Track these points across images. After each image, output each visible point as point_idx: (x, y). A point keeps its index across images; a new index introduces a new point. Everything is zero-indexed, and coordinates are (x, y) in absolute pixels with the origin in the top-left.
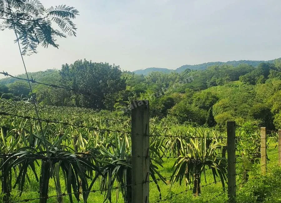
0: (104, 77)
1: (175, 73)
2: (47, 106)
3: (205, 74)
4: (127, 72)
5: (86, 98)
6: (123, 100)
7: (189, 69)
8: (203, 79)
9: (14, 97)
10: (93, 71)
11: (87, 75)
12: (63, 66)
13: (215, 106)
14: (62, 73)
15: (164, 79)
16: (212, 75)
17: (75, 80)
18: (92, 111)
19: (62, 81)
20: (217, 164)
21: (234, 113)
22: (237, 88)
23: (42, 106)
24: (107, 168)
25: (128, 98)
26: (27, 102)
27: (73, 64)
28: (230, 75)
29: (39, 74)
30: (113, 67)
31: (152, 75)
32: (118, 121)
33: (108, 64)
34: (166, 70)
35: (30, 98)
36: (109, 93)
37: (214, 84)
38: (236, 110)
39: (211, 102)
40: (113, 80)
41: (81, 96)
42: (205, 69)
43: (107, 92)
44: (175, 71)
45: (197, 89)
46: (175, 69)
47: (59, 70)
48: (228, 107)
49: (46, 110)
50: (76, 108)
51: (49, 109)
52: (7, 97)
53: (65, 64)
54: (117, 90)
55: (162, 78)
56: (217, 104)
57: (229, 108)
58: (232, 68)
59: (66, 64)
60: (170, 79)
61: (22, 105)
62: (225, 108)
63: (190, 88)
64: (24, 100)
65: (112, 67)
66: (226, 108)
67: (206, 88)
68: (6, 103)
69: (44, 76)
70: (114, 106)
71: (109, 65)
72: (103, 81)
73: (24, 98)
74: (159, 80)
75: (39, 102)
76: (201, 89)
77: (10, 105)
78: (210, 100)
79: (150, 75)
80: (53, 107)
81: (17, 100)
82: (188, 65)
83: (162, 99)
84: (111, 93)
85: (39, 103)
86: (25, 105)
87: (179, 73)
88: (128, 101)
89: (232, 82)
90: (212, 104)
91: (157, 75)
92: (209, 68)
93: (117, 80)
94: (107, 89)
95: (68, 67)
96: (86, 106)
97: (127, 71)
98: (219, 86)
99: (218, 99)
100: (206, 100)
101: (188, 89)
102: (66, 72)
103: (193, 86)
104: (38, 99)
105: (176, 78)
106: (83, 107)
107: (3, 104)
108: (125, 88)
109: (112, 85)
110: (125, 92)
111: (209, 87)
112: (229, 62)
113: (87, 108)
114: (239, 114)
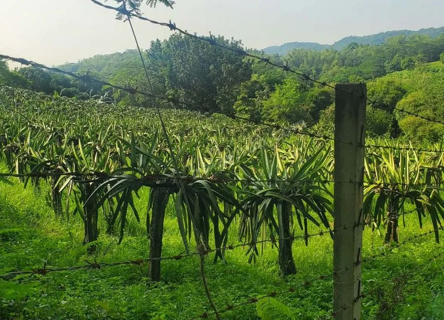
0: (216, 60)
1: (332, 50)
2: (130, 107)
3: (383, 51)
4: (251, 51)
5: (188, 94)
6: (249, 97)
7: (356, 44)
8: (379, 59)
9: (80, 95)
10: (200, 51)
11: (190, 57)
12: (153, 43)
13: (401, 104)
14: (151, 55)
15: (314, 60)
16: (394, 52)
17: (172, 66)
18: (199, 114)
19: (151, 68)
20: (428, 196)
21: (431, 115)
22: (436, 74)
23: (123, 107)
24: (248, 202)
25: (256, 93)
26: (100, 102)
27: (168, 40)
28: (424, 52)
29: (114, 57)
30: (232, 43)
31: (294, 54)
32: (242, 130)
33: (223, 37)
34: (317, 45)
35: (103, 96)
36: (225, 87)
37: (397, 68)
38: (435, 110)
39: (393, 98)
40: (232, 64)
41: (182, 92)
42: (383, 43)
43: (221, 85)
44: (332, 47)
45: (368, 76)
46: (331, 44)
47: (147, 51)
48: (423, 104)
49: (129, 113)
50: (175, 110)
51: (134, 111)
52: (69, 95)
53: (155, 40)
54: (237, 81)
55: (310, 58)
56: (403, 100)
57: (424, 106)
58: (428, 40)
59: (157, 39)
60: (324, 60)
61: (93, 105)
62: (416, 106)
63: (357, 75)
64: (95, 98)
65: (230, 42)
66: (419, 106)
67: (384, 74)
68: (68, 103)
69: (123, 60)
70: (234, 107)
71: (225, 40)
72: (215, 68)
73: (95, 96)
74: (305, 62)
75: (118, 101)
76: (375, 77)
77: (75, 106)
78: (391, 94)
79: (290, 55)
80: (139, 110)
81: (84, 98)
82: (353, 36)
83: (311, 93)
84: (229, 86)
85: (117, 104)
86: (98, 107)
87: (338, 51)
88: (256, 97)
89: (427, 64)
90: (395, 100)
91: (301, 54)
92: (389, 40)
93: (237, 63)
94: (221, 79)
95: (160, 45)
96: (190, 107)
97: (252, 49)
98: (405, 71)
99: (406, 92)
100: (384, 94)
101: (354, 76)
102: (157, 53)
103: (361, 72)
104: (116, 95)
105: (333, 58)
106: (186, 108)
107: (65, 104)
108: (249, 77)
109: (230, 73)
110: (250, 83)
111: (389, 72)
112: (422, 30)
113: (191, 111)
114: (440, 116)
